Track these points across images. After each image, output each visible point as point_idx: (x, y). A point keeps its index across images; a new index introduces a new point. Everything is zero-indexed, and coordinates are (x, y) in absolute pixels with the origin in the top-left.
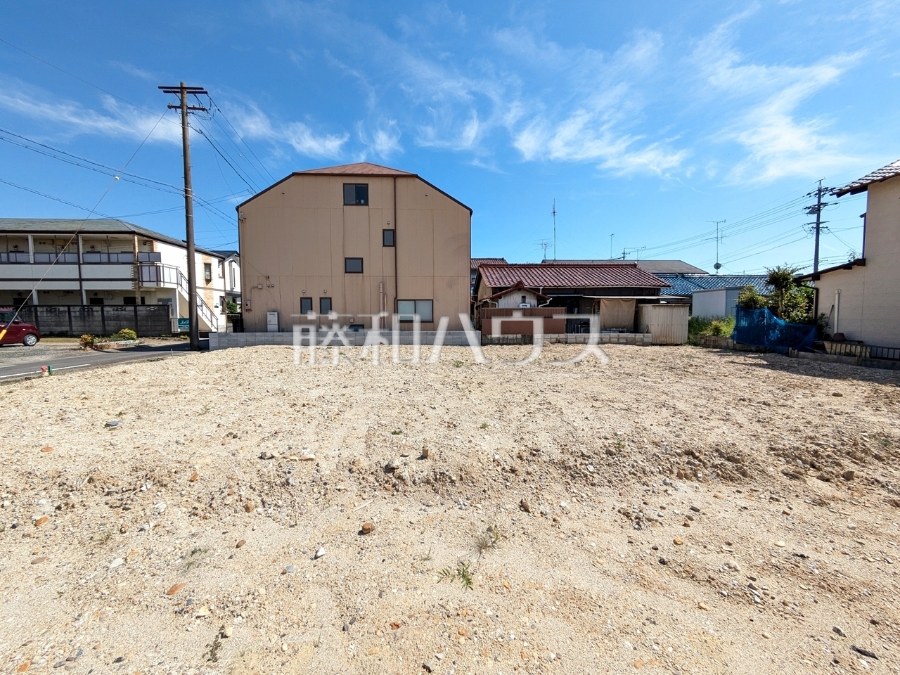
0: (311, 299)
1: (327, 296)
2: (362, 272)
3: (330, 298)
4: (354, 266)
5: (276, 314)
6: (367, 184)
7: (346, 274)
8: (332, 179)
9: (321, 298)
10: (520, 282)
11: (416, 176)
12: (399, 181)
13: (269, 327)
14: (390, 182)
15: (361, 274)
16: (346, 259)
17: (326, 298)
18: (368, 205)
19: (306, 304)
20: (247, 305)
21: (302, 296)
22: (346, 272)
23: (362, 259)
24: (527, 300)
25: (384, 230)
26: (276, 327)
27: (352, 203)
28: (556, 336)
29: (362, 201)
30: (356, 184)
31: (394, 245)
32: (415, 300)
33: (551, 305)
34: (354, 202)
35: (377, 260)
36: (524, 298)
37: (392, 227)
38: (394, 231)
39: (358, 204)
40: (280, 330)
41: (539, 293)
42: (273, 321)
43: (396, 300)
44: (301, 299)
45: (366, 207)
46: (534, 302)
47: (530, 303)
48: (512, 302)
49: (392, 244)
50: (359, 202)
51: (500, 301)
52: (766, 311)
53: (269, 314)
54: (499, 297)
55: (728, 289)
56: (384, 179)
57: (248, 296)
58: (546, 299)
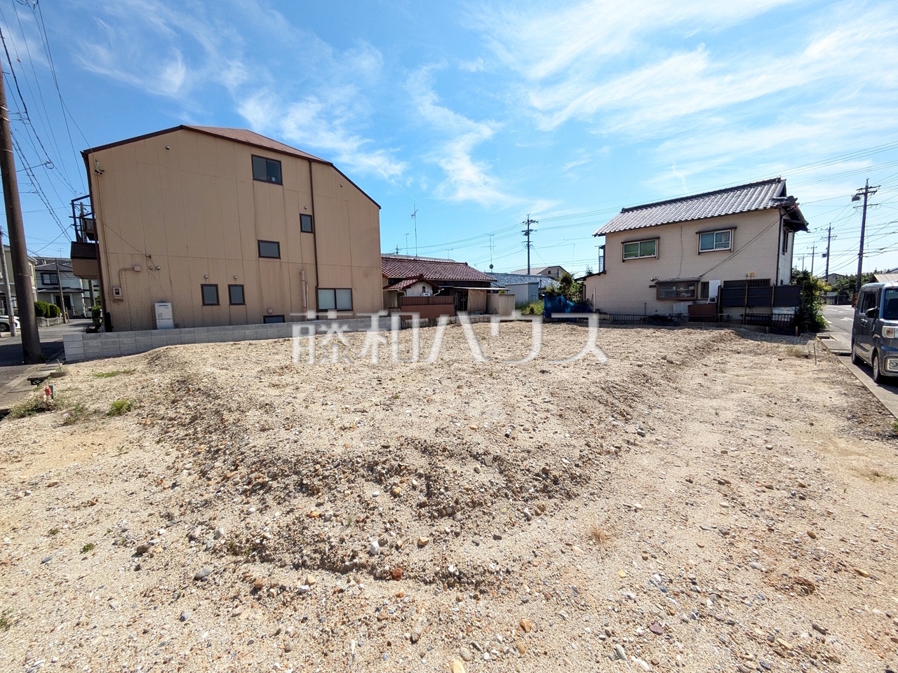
0: (216, 286)
1: (238, 283)
2: (279, 257)
3: (242, 286)
4: (268, 250)
5: (169, 305)
6: (280, 162)
7: (261, 259)
8: (236, 145)
9: (230, 286)
10: (422, 275)
11: (331, 165)
12: (314, 165)
13: (159, 323)
14: (306, 164)
15: (278, 260)
16: (259, 242)
17: (236, 285)
18: (281, 183)
19: (209, 293)
20: (117, 293)
21: (204, 283)
22: (260, 256)
23: (278, 243)
24: (426, 290)
25: (301, 215)
26: (171, 322)
27: (262, 178)
29: (273, 179)
30: (267, 159)
31: (313, 231)
32: (335, 289)
33: (442, 294)
34: (265, 178)
35: (295, 246)
36: (424, 288)
37: (311, 214)
38: (312, 218)
39: (270, 181)
40: (176, 326)
41: (435, 284)
42: (165, 314)
43: (317, 289)
44: (203, 286)
45: (279, 187)
46: (431, 291)
47: (429, 292)
48: (417, 291)
49: (310, 231)
50: (271, 179)
51: (408, 290)
52: (562, 298)
53: (157, 305)
54: (409, 287)
55: (529, 284)
56: (299, 161)
57: (115, 281)
58: (438, 289)
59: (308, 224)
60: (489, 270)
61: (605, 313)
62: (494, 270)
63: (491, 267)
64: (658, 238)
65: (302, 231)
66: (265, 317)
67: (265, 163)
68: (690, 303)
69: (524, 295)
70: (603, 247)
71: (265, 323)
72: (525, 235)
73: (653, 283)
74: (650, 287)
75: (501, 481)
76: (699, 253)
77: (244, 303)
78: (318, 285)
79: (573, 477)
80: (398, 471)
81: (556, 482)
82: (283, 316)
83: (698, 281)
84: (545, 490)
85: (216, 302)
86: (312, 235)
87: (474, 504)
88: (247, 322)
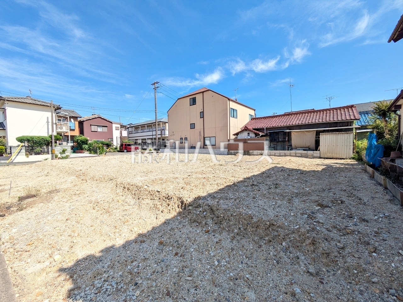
0: (182, 138)
1: (186, 137)
4: (193, 126)
6: (196, 97)
8: (187, 98)
11: (210, 90)
12: (204, 93)
15: (194, 129)
16: (191, 124)
18: (196, 104)
22: (191, 129)
24: (250, 135)
25: (200, 112)
27: (192, 105)
28: (260, 152)
32: (210, 137)
35: (198, 123)
38: (203, 112)
46: (253, 136)
48: (244, 136)
51: (239, 136)
56: (200, 94)
57: (170, 138)
59: (202, 115)
65: (200, 118)
66: (191, 147)
67: (192, 99)
78: (204, 136)
86: (203, 118)
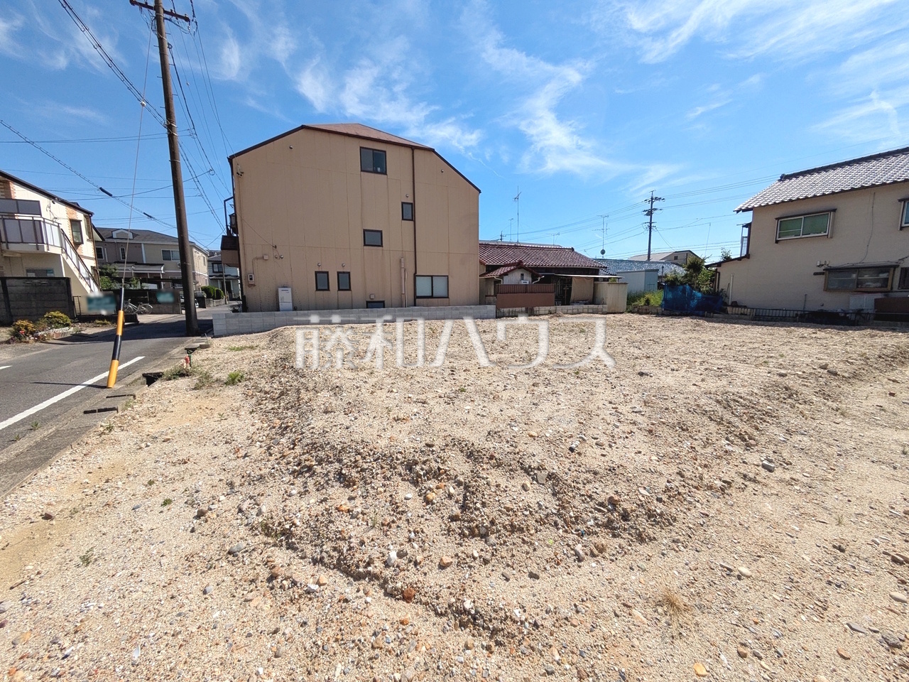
0: (327, 273)
1: (345, 271)
2: (382, 246)
3: (349, 273)
4: (373, 238)
5: (290, 289)
6: (385, 152)
7: (365, 247)
8: (347, 139)
9: (338, 273)
10: (521, 262)
11: (433, 150)
12: (416, 152)
13: (282, 306)
14: (409, 151)
15: (380, 248)
16: (365, 231)
17: (344, 273)
18: (385, 174)
19: (321, 279)
20: (251, 279)
21: (317, 270)
22: (365, 245)
23: (381, 232)
24: (525, 277)
25: (403, 203)
26: (290, 306)
27: (369, 169)
28: (548, 308)
29: (379, 169)
30: (374, 150)
31: (413, 219)
32: (432, 276)
33: (542, 281)
34: (371, 169)
35: (396, 233)
36: (522, 275)
37: (412, 202)
38: (413, 205)
39: (376, 172)
40: (295, 309)
41: (534, 271)
42: (286, 297)
43: (415, 276)
44: (316, 273)
45: (383, 176)
46: (530, 279)
47: (527, 280)
48: (514, 278)
49: (410, 218)
50: (377, 169)
51: (505, 278)
52: (688, 287)
53: (280, 289)
54: (506, 274)
55: (646, 271)
56: (403, 149)
57: (250, 269)
58: (538, 276)
59: (409, 212)
60: (600, 256)
61: (745, 307)
62: (606, 256)
63: (603, 252)
64: (834, 210)
65: (403, 219)
66: (367, 302)
67: (372, 154)
68: (879, 296)
69: (638, 284)
70: (748, 226)
71: (367, 308)
72: (647, 215)
73: (821, 270)
74: (816, 274)
75: (552, 505)
76: (902, 228)
77: (350, 289)
78: (416, 273)
79: (650, 515)
80: (437, 474)
81: (625, 516)
82: (383, 302)
83: (895, 267)
84: (609, 525)
85: (327, 288)
86: (412, 222)
87: (513, 529)
88: (351, 306)
